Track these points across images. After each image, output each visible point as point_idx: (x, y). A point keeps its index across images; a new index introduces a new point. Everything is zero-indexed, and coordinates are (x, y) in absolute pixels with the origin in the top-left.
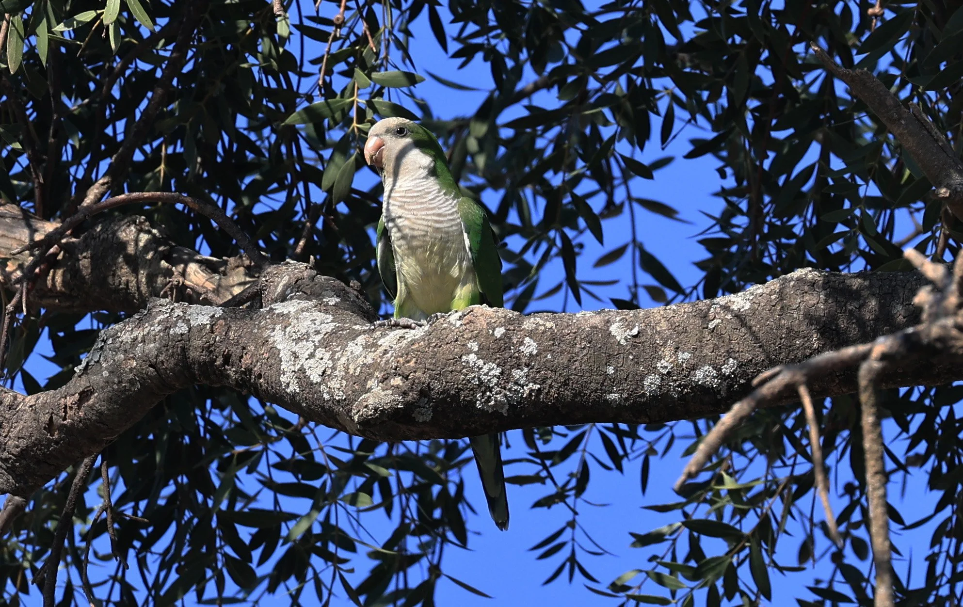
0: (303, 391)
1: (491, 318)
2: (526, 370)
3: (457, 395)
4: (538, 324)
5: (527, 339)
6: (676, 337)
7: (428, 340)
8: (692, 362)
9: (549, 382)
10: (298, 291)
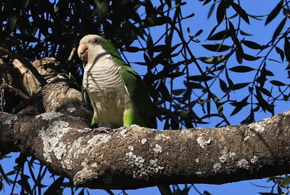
0: (53, 162)
1: (140, 133)
2: (157, 160)
3: (124, 172)
4: (162, 138)
5: (157, 145)
6: (228, 145)
7: (110, 144)
8: (236, 157)
9: (168, 166)
10: (57, 102)
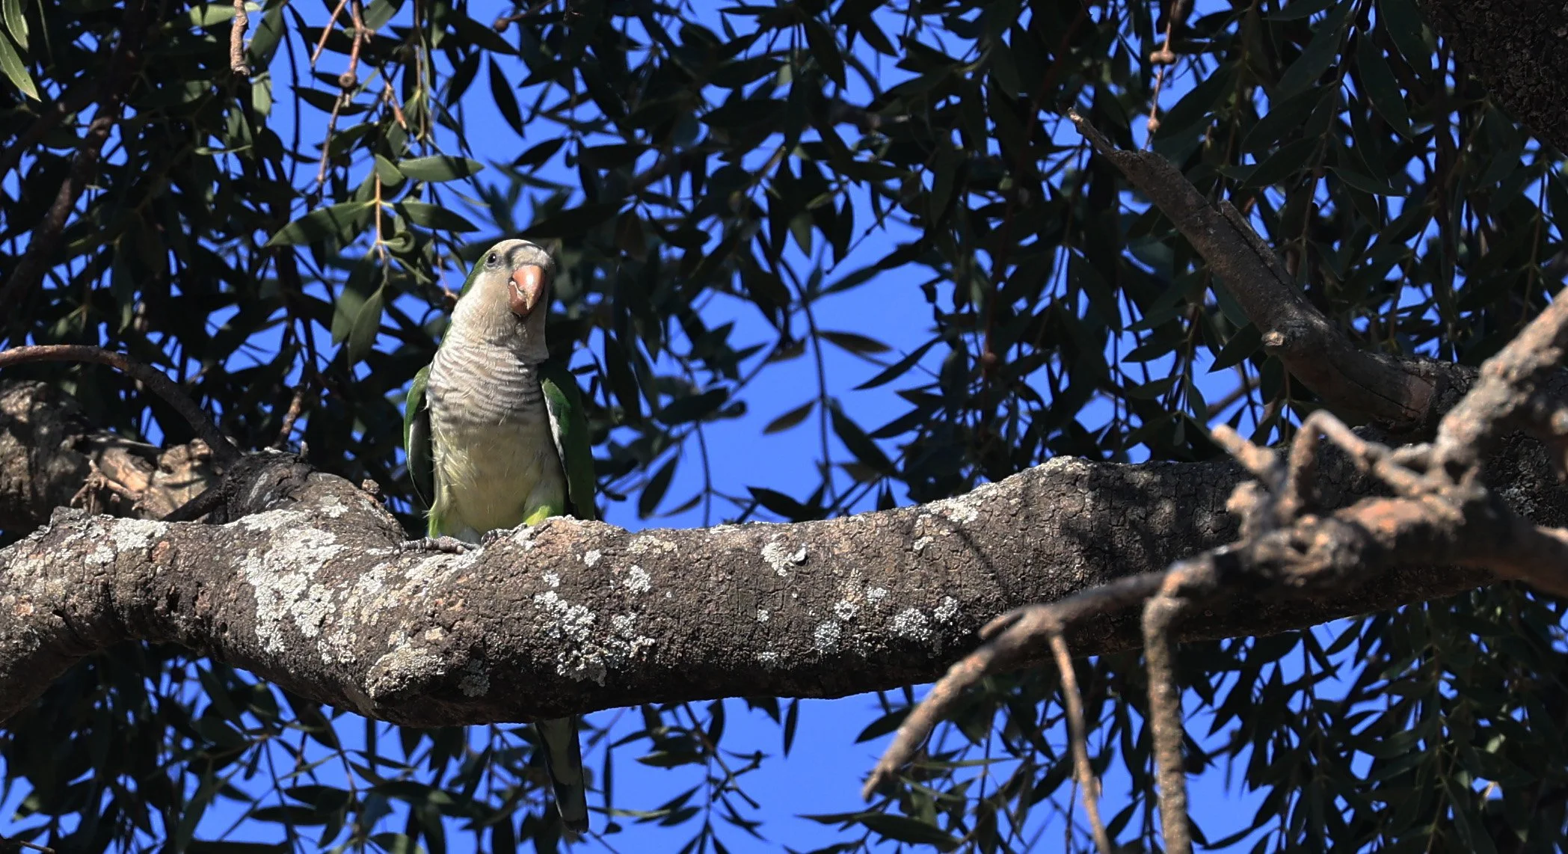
0: (291, 649)
1: (580, 536)
2: (633, 616)
3: (527, 656)
4: (652, 546)
5: (635, 569)
6: (864, 564)
7: (482, 571)
8: (889, 602)
9: (668, 634)
10: (282, 497)
